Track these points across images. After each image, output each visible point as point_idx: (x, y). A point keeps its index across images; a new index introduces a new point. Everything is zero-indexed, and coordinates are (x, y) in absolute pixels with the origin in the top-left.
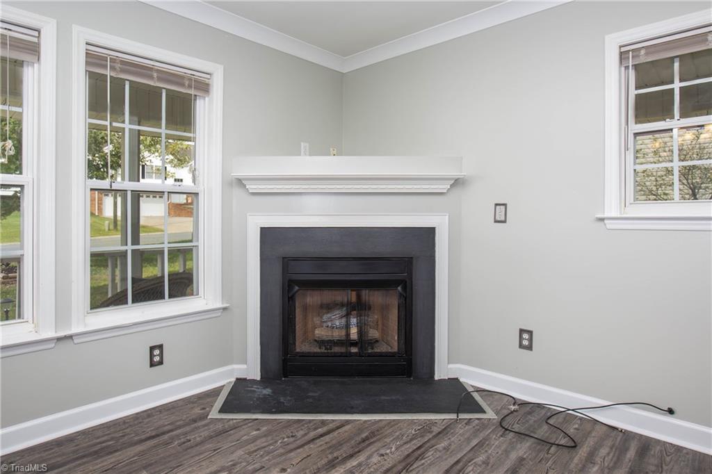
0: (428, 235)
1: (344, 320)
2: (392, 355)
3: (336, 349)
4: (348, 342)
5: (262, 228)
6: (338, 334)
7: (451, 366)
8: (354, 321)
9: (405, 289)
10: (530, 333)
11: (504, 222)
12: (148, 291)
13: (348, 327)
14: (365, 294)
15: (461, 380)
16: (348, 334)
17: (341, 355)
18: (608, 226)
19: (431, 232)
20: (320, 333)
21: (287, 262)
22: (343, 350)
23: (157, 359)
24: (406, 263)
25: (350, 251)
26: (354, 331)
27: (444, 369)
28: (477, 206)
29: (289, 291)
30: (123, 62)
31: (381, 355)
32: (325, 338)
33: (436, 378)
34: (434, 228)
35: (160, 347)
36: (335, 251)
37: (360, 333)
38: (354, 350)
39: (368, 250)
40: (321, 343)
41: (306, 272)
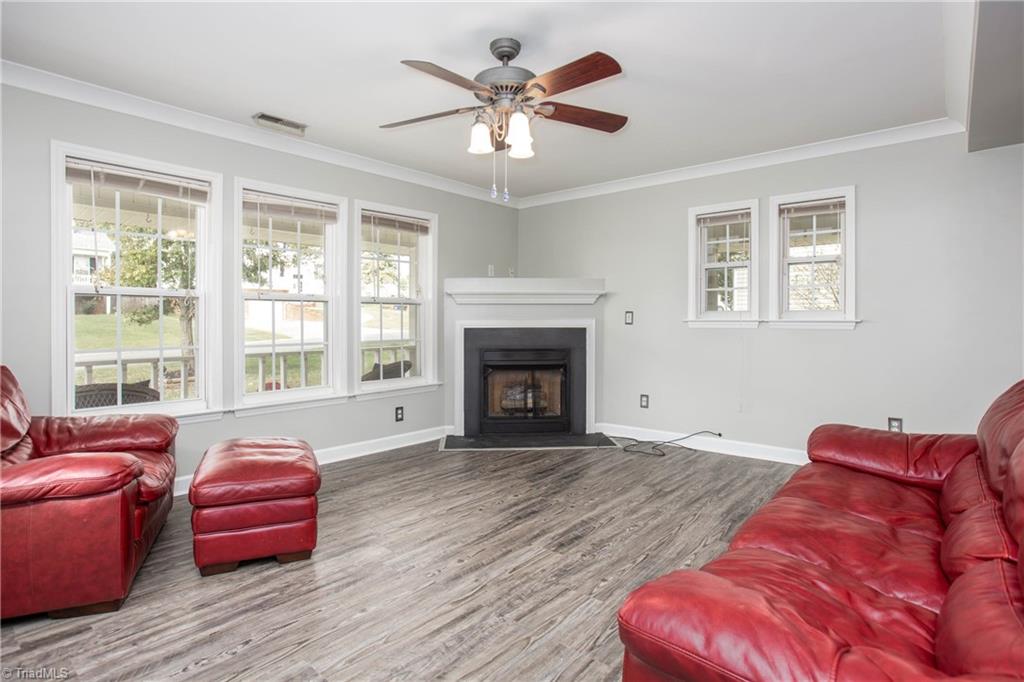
0: (581, 333)
1: (523, 395)
2: (557, 417)
3: (518, 415)
4: (526, 410)
5: (466, 329)
6: (519, 404)
7: (597, 424)
8: (530, 395)
9: (565, 370)
10: (647, 396)
11: (631, 324)
12: (392, 372)
13: (526, 398)
14: (538, 374)
15: (605, 433)
16: (526, 404)
17: (520, 418)
18: (690, 326)
19: (583, 331)
20: (507, 403)
21: (483, 351)
22: (522, 415)
23: (400, 416)
24: (566, 353)
25: (528, 343)
26: (530, 402)
27: (592, 427)
28: (613, 313)
29: (484, 373)
30: (380, 219)
31: (549, 417)
32: (510, 407)
33: (587, 432)
34: (585, 329)
35: (402, 408)
36: (516, 344)
37: (534, 403)
38: (530, 415)
39: (540, 344)
40: (505, 410)
41: (495, 358)
